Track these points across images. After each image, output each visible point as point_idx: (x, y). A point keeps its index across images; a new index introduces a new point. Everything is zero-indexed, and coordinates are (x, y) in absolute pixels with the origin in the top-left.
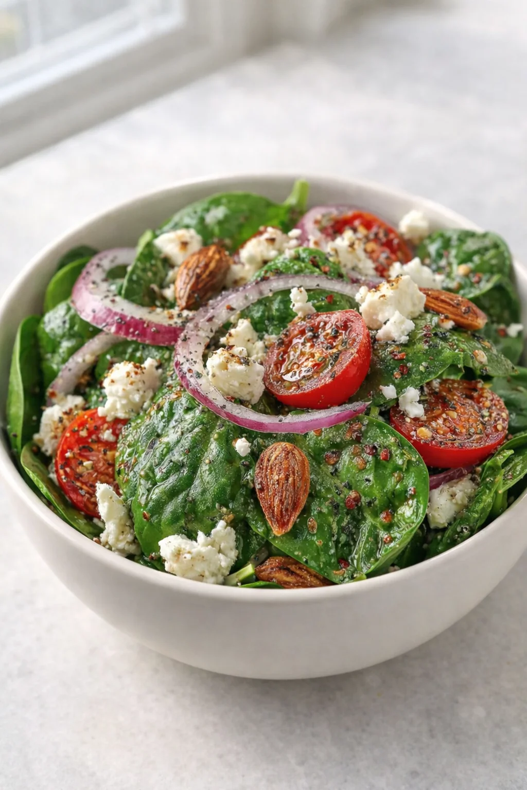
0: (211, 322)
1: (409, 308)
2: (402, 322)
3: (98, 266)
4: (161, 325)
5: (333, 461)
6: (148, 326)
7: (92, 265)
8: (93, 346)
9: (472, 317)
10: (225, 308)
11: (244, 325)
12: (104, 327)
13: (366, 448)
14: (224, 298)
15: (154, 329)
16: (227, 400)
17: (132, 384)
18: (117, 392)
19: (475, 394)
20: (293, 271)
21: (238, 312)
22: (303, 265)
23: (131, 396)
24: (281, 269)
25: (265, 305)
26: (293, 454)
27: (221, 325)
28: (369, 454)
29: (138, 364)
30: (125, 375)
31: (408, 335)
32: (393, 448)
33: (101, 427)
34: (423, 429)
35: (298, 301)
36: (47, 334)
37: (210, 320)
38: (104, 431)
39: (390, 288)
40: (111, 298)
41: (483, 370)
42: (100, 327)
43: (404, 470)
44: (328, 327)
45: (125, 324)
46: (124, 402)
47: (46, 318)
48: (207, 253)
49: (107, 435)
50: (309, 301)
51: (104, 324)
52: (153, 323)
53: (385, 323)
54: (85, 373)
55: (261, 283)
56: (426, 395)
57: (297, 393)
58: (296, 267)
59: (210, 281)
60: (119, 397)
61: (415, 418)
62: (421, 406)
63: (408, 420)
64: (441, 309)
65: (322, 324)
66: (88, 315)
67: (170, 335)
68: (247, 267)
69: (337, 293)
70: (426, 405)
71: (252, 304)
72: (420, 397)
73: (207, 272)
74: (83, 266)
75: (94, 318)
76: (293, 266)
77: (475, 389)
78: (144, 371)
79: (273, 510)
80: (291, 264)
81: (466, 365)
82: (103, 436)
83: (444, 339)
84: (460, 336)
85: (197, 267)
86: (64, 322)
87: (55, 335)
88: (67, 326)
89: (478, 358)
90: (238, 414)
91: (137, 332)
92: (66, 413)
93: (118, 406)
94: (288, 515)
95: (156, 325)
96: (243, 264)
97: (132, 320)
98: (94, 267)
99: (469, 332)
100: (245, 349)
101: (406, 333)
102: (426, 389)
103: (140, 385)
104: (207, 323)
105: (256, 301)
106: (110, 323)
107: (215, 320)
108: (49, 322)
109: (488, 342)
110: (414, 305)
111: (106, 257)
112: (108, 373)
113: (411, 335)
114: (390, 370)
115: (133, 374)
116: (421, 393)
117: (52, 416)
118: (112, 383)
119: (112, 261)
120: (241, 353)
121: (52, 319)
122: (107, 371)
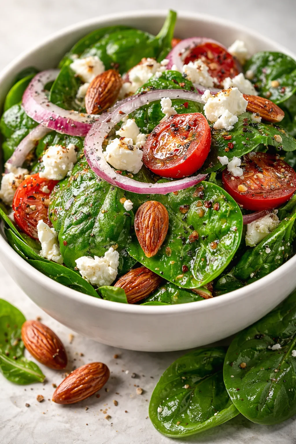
0: (109, 123)
1: (236, 109)
2: (230, 117)
3: (39, 81)
4: (78, 122)
5: (185, 211)
6: (69, 122)
7: (35, 80)
8: (35, 134)
9: (274, 115)
10: (119, 113)
11: (130, 123)
12: (42, 122)
13: (206, 203)
14: (118, 106)
15: (73, 124)
16: (117, 174)
17: (60, 158)
18: (51, 163)
19: (275, 163)
20: (161, 87)
21: (127, 115)
22: (168, 83)
23: (60, 166)
24: (154, 86)
25: (144, 110)
26: (158, 208)
27: (116, 124)
28: (207, 207)
29: (64, 147)
30: (57, 153)
31: (233, 126)
32: (221, 202)
33: (41, 184)
34: (242, 185)
35: (166, 106)
36: (6, 125)
37: (109, 121)
38: (43, 187)
39: (224, 95)
40: (47, 103)
41: (279, 147)
42: (39, 122)
43: (227, 216)
44: (184, 124)
45: (55, 122)
46: (56, 170)
47: (6, 114)
48: (106, 77)
49: (44, 189)
50: (172, 106)
51: (42, 120)
52: (72, 120)
53: (219, 118)
54: (29, 154)
55: (142, 95)
56: (245, 163)
57: (163, 169)
58: (163, 84)
59: (108, 96)
60: (52, 166)
61: (237, 177)
62: (241, 169)
63: (233, 178)
64: (254, 110)
65: (181, 121)
66: (32, 114)
67: (83, 129)
68: (134, 84)
69: (190, 101)
70: (244, 169)
71: (136, 110)
72: (241, 163)
73: (106, 90)
74: (30, 81)
75: (36, 116)
76: (161, 83)
77: (275, 160)
78: (68, 151)
79: (145, 242)
80: (160, 83)
81: (269, 144)
82: (42, 189)
83: (256, 128)
84: (266, 125)
85: (100, 86)
86: (17, 118)
87: (11, 126)
88: (19, 120)
89: (277, 139)
90: (124, 182)
91: (62, 127)
92: (17, 178)
93: (52, 172)
94: (154, 245)
95: (74, 122)
96: (131, 83)
97: (60, 118)
98: (37, 82)
99: (272, 124)
100: (132, 140)
101: (232, 124)
102: (245, 158)
103: (66, 159)
104: (106, 123)
105: (139, 107)
106: (45, 120)
107: (112, 121)
108: (7, 117)
109: (284, 130)
110: (239, 107)
111: (44, 75)
112: (45, 152)
113: (235, 125)
114: (223, 147)
115: (61, 153)
116: (242, 161)
117: (8, 180)
118: (48, 158)
119: (48, 78)
120: (129, 142)
121: (9, 115)
122: (44, 151)
